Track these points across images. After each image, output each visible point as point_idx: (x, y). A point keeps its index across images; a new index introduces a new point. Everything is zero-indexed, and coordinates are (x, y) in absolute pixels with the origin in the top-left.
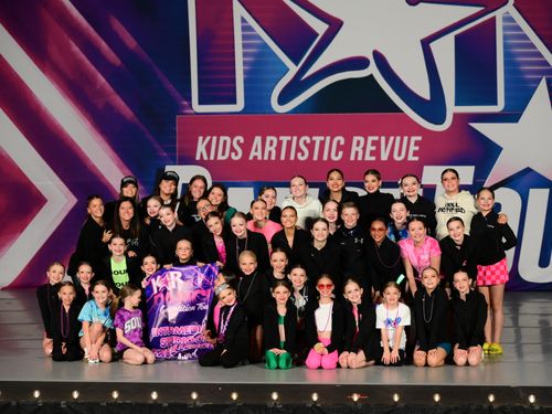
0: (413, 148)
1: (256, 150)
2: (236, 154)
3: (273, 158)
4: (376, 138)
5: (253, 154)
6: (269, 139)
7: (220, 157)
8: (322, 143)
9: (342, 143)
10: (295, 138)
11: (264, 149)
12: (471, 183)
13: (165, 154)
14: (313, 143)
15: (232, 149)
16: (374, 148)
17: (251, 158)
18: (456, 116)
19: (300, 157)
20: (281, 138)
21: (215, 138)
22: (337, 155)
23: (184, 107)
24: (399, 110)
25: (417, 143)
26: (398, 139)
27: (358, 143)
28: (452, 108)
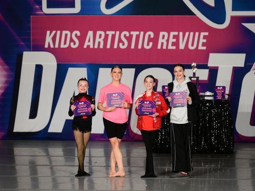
0: (202, 40)
1: (89, 41)
2: (75, 44)
3: (101, 46)
4: (176, 33)
5: (86, 44)
6: (98, 33)
7: (62, 46)
8: (138, 37)
9: (152, 36)
10: (118, 33)
11: (95, 40)
12: (243, 66)
13: (23, 43)
14: (131, 36)
15: (72, 40)
16: (174, 40)
17: (85, 46)
18: (232, 18)
19: (121, 46)
20: (108, 32)
21: (59, 32)
22: (148, 45)
23: (37, 10)
24: (193, 14)
25: (205, 37)
26: (192, 34)
27: (164, 37)
28: (230, 13)
